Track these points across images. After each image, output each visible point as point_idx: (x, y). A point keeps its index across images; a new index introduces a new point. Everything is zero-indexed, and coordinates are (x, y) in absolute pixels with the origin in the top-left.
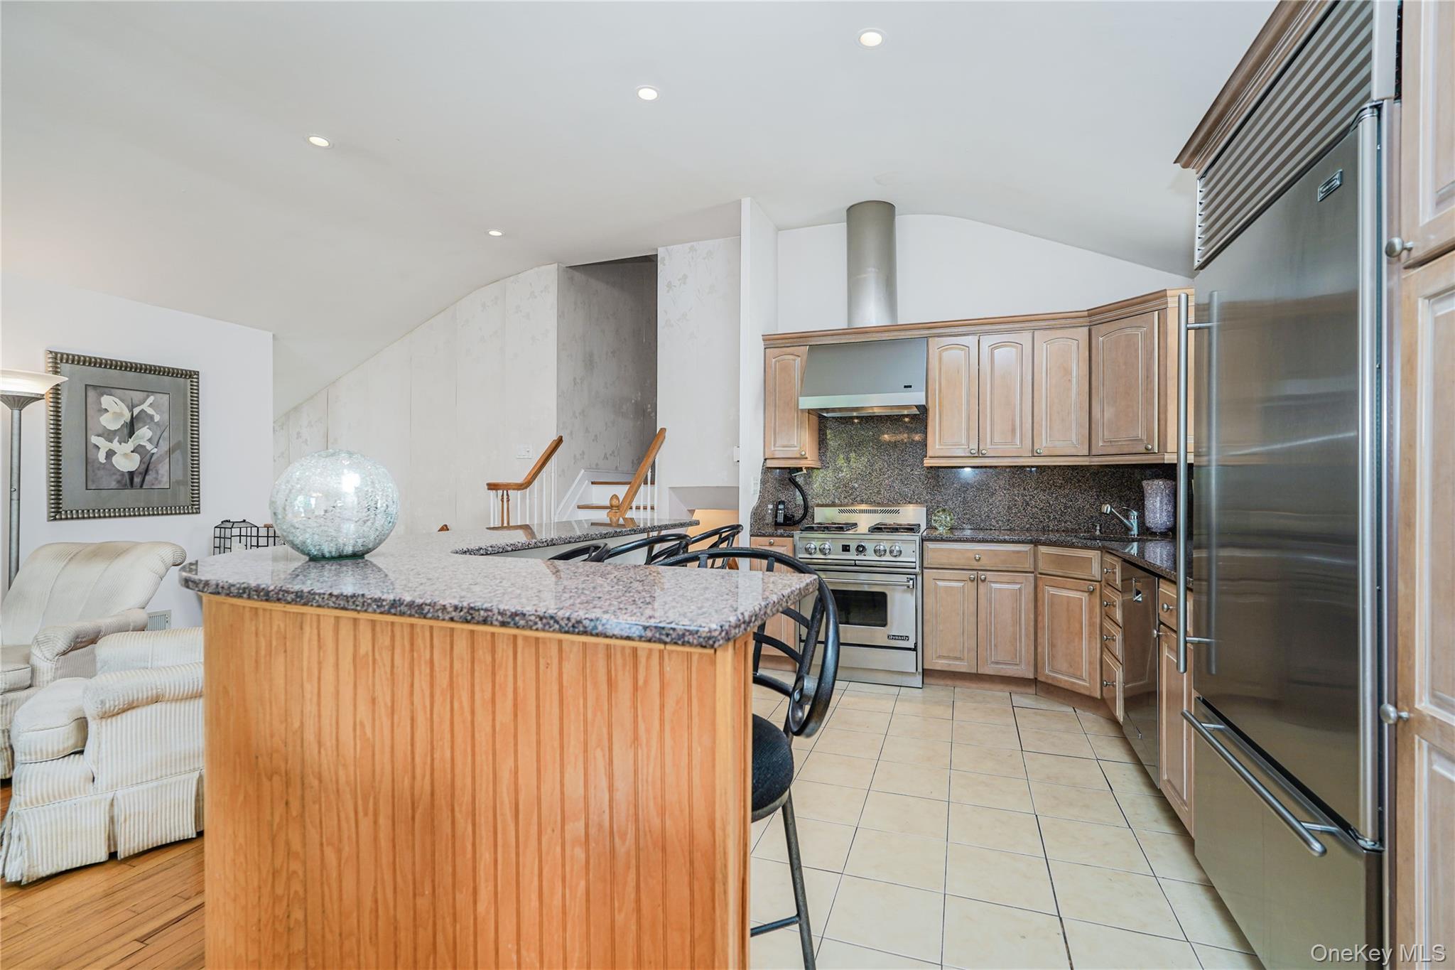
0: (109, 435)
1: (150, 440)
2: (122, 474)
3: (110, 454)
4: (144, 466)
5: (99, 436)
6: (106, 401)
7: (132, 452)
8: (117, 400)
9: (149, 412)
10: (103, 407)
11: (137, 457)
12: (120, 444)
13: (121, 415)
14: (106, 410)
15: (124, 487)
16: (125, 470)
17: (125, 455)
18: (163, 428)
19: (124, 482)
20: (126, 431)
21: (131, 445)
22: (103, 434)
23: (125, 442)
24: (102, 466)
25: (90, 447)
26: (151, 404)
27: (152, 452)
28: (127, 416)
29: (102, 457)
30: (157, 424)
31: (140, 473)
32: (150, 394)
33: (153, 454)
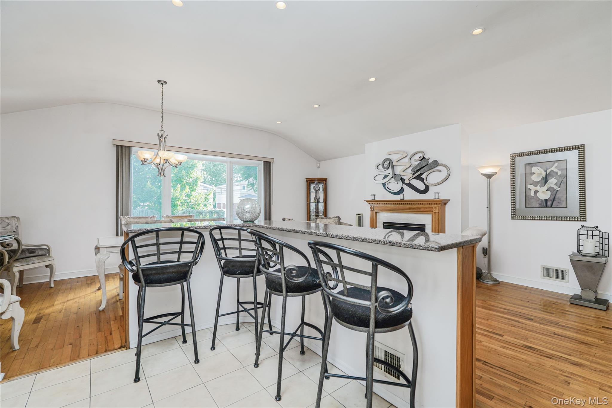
0: (535, 184)
1: (556, 184)
2: (542, 201)
3: (536, 192)
4: (553, 197)
5: (531, 185)
6: (534, 169)
7: (546, 190)
8: (539, 168)
9: (555, 171)
10: (533, 172)
11: (549, 193)
12: (541, 187)
13: (541, 174)
14: (534, 173)
15: (543, 207)
16: (543, 199)
17: (543, 192)
18: (563, 178)
19: (542, 204)
20: (543, 181)
21: (546, 187)
22: (533, 183)
23: (543, 186)
24: (533, 198)
25: (527, 190)
26: (556, 167)
27: (557, 190)
28: (544, 174)
29: (532, 194)
30: (560, 176)
31: (551, 200)
32: (555, 162)
33: (558, 190)
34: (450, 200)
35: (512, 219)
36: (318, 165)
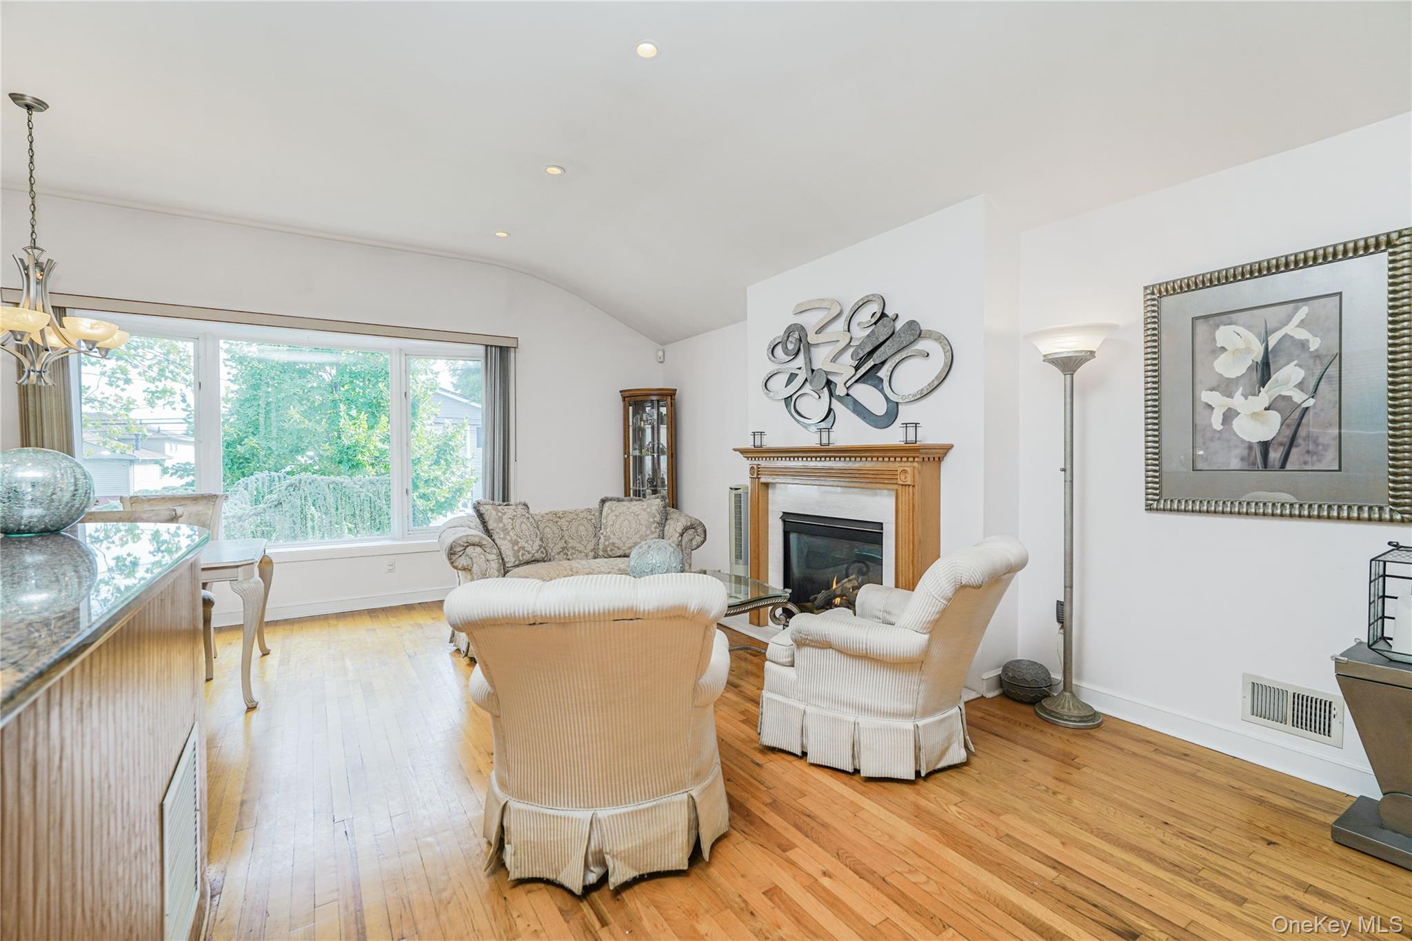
0: (1226, 387)
1: (1301, 386)
2: (1250, 447)
3: (1229, 416)
4: (1288, 433)
5: (1212, 390)
6: (1224, 335)
7: (1266, 409)
8: (1240, 329)
9: (1298, 337)
10: (1219, 345)
11: (1275, 418)
12: (1246, 399)
13: (1248, 350)
14: (1223, 349)
15: (1252, 467)
16: (1255, 440)
17: (1254, 416)
18: (1326, 361)
19: (1252, 459)
20: (1256, 377)
21: (1265, 397)
22: (1219, 386)
23: (1254, 395)
24: (1217, 435)
25: (1199, 409)
26: (1302, 321)
27: (1304, 405)
28: (1258, 352)
29: (1216, 422)
30: (1317, 356)
31: (1281, 444)
32: (1300, 304)
33: (1307, 408)
34: (952, 446)
35: (1149, 508)
36: (661, 353)
